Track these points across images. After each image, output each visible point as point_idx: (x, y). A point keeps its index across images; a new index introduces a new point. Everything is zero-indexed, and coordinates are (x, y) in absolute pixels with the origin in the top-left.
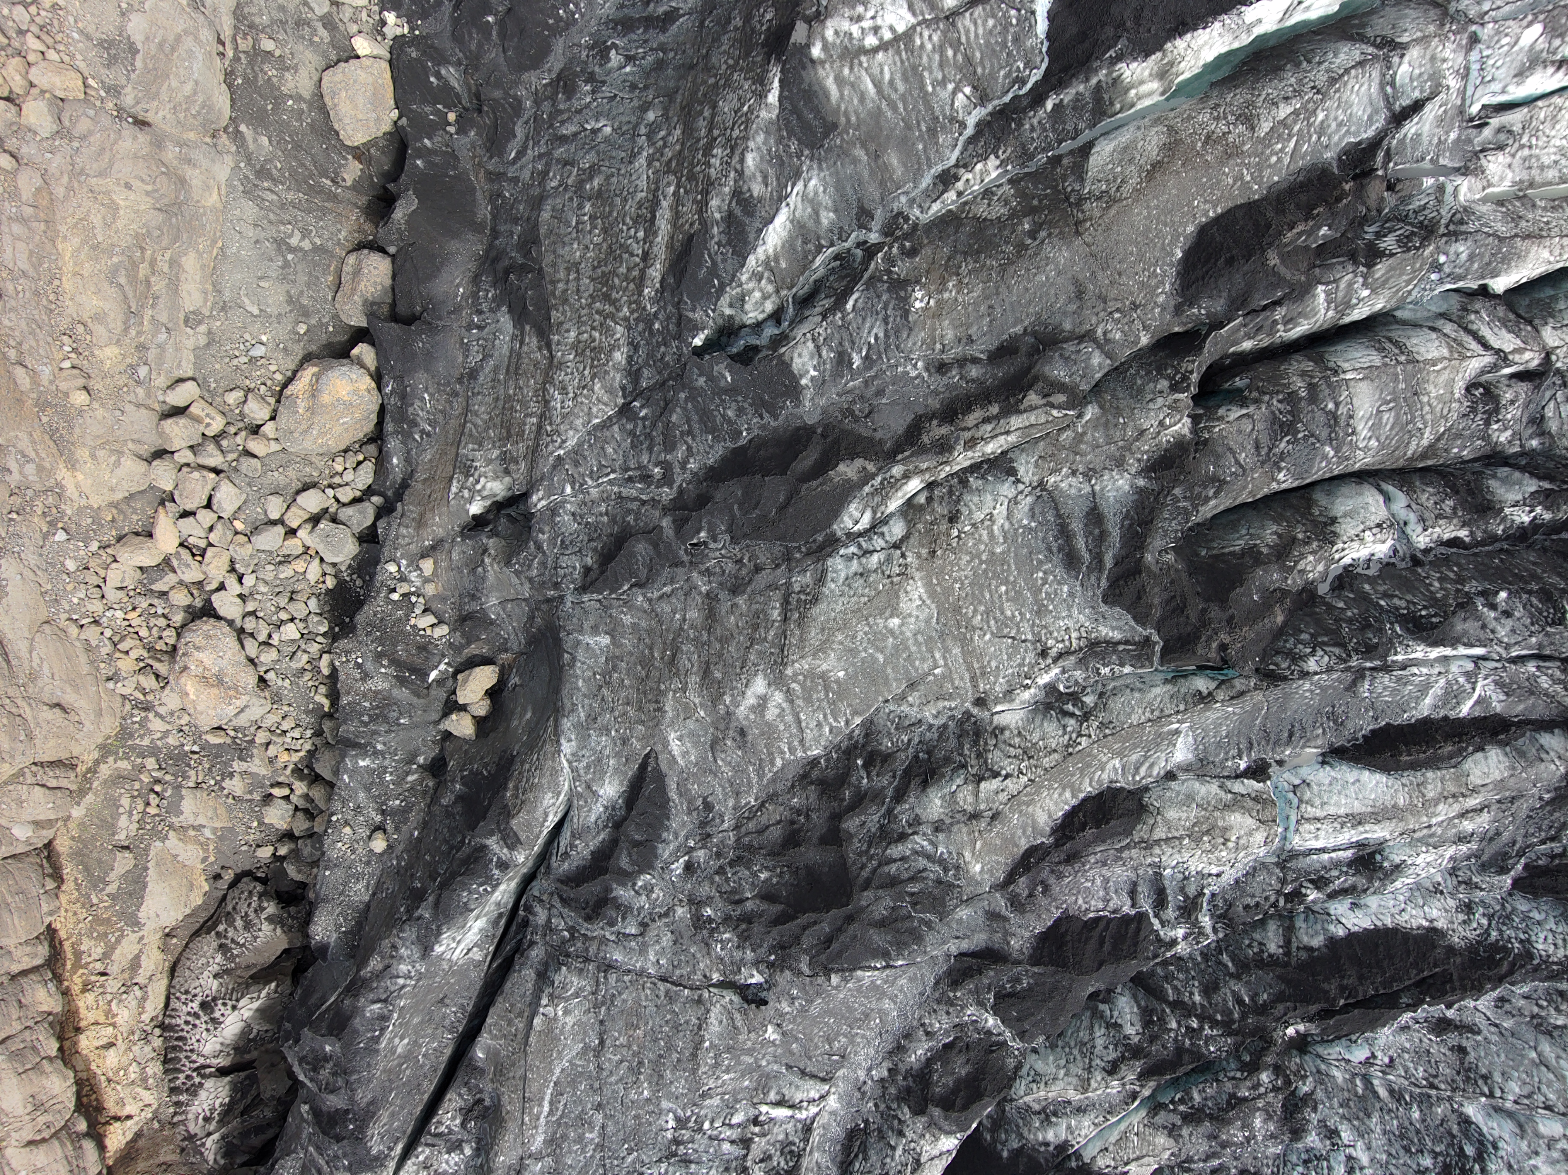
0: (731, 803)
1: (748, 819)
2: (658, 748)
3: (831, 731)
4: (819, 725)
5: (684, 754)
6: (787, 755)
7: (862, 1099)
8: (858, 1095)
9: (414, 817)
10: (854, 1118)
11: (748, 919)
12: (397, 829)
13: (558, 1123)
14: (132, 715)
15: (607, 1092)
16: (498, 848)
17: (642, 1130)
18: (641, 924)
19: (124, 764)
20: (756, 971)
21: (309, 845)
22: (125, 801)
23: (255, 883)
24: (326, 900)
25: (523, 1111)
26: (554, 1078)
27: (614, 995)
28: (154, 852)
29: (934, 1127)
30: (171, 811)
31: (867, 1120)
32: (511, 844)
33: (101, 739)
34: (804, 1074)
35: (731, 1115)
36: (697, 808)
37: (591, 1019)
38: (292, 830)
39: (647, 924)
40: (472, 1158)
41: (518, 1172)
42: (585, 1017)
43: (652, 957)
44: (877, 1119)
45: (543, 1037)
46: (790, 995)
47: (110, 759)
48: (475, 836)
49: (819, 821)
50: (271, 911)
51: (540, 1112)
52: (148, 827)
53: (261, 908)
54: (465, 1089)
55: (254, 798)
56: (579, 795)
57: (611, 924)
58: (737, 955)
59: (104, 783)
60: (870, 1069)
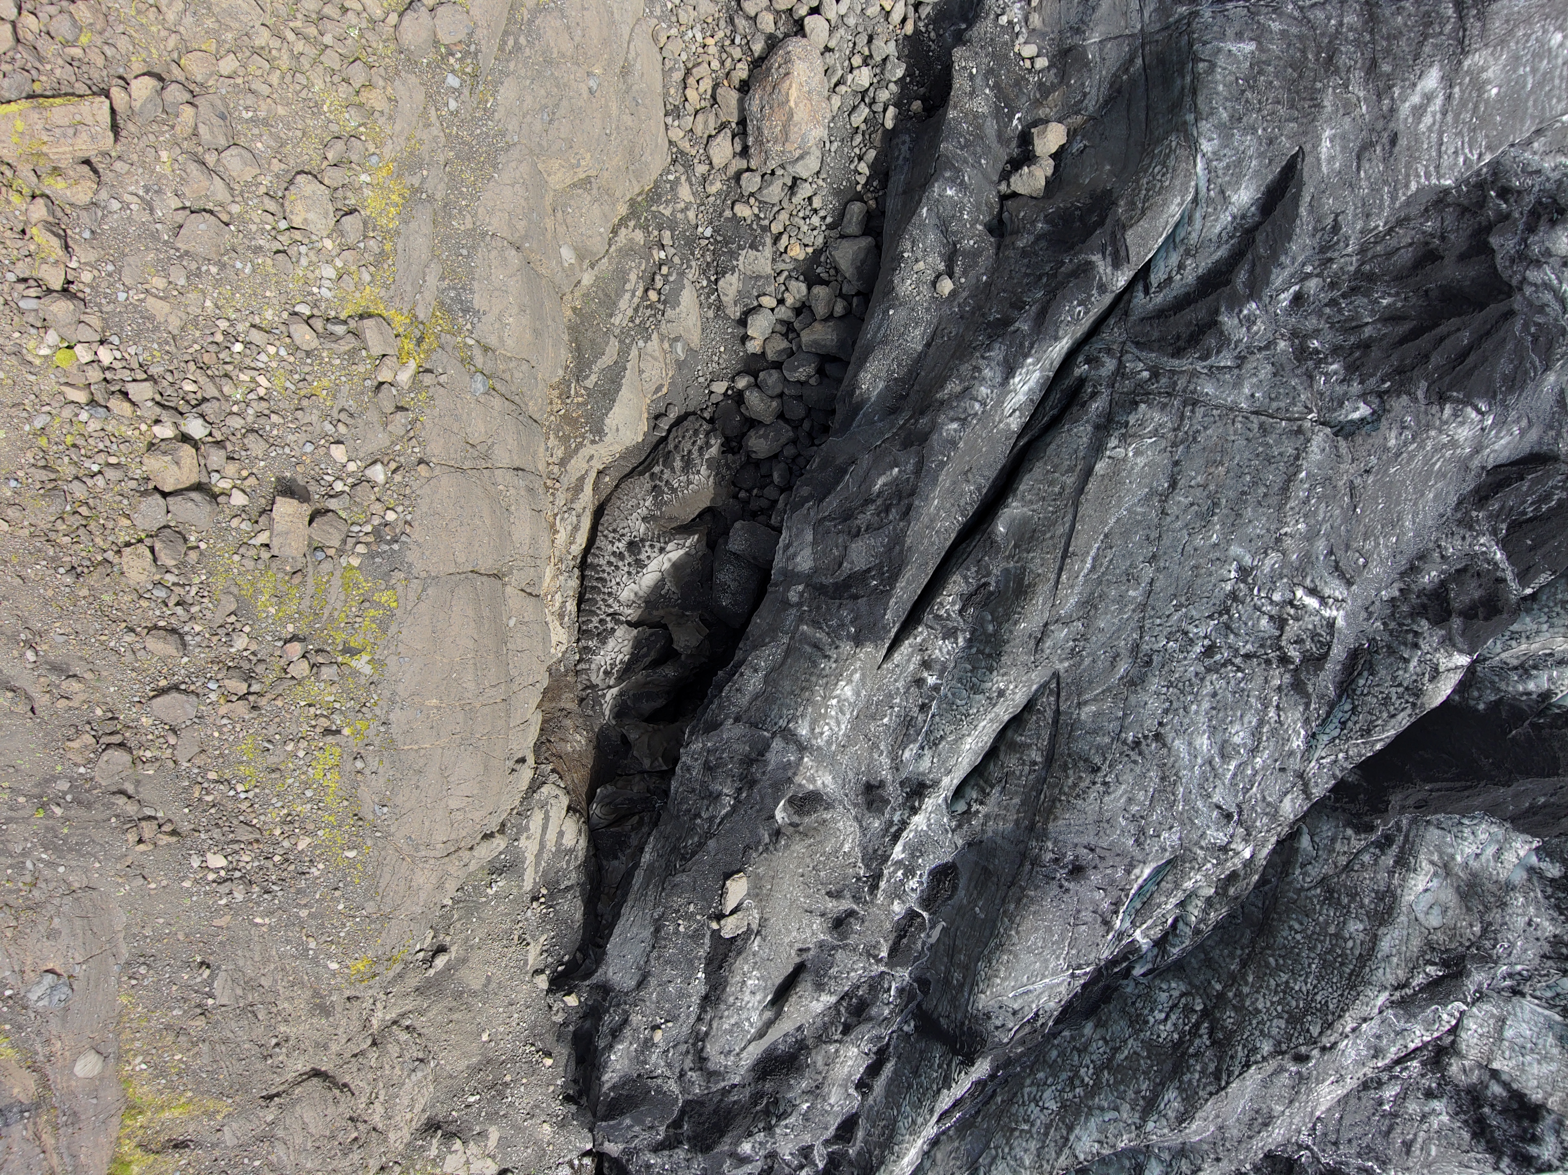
0: (1359, 226)
1: (1375, 243)
2: (1307, 148)
3: (1464, 163)
4: (1456, 153)
5: (1331, 159)
6: (1423, 180)
7: (1368, 619)
8: (1364, 615)
9: (984, 262)
10: (1357, 638)
11: (1366, 346)
12: (965, 273)
13: (1099, 581)
14: (669, 172)
15: (1166, 541)
16: (1102, 266)
17: (1199, 581)
18: (1237, 358)
19: (639, 236)
20: (1362, 405)
21: (775, 375)
22: (633, 277)
23: (701, 421)
24: (884, 342)
25: (1061, 570)
26: (1106, 530)
27: (1198, 431)
28: (634, 352)
29: (1449, 643)
30: (669, 300)
31: (1374, 639)
32: (1117, 263)
33: (637, 190)
34: (1337, 568)
35: (1272, 590)
36: (1324, 229)
37: (1165, 460)
38: (763, 353)
39: (1245, 357)
40: (963, 649)
41: (1039, 641)
42: (1158, 459)
43: (1247, 391)
44: (1387, 637)
45: (1106, 481)
46: (1402, 422)
47: (632, 224)
48: (1080, 252)
49: (1458, 240)
50: (714, 451)
51: (1081, 569)
52: (637, 321)
53: (708, 445)
54: (974, 569)
55: (735, 312)
56: (1210, 201)
57: (1204, 357)
58: (1339, 390)
59: (620, 250)
60: (1378, 591)
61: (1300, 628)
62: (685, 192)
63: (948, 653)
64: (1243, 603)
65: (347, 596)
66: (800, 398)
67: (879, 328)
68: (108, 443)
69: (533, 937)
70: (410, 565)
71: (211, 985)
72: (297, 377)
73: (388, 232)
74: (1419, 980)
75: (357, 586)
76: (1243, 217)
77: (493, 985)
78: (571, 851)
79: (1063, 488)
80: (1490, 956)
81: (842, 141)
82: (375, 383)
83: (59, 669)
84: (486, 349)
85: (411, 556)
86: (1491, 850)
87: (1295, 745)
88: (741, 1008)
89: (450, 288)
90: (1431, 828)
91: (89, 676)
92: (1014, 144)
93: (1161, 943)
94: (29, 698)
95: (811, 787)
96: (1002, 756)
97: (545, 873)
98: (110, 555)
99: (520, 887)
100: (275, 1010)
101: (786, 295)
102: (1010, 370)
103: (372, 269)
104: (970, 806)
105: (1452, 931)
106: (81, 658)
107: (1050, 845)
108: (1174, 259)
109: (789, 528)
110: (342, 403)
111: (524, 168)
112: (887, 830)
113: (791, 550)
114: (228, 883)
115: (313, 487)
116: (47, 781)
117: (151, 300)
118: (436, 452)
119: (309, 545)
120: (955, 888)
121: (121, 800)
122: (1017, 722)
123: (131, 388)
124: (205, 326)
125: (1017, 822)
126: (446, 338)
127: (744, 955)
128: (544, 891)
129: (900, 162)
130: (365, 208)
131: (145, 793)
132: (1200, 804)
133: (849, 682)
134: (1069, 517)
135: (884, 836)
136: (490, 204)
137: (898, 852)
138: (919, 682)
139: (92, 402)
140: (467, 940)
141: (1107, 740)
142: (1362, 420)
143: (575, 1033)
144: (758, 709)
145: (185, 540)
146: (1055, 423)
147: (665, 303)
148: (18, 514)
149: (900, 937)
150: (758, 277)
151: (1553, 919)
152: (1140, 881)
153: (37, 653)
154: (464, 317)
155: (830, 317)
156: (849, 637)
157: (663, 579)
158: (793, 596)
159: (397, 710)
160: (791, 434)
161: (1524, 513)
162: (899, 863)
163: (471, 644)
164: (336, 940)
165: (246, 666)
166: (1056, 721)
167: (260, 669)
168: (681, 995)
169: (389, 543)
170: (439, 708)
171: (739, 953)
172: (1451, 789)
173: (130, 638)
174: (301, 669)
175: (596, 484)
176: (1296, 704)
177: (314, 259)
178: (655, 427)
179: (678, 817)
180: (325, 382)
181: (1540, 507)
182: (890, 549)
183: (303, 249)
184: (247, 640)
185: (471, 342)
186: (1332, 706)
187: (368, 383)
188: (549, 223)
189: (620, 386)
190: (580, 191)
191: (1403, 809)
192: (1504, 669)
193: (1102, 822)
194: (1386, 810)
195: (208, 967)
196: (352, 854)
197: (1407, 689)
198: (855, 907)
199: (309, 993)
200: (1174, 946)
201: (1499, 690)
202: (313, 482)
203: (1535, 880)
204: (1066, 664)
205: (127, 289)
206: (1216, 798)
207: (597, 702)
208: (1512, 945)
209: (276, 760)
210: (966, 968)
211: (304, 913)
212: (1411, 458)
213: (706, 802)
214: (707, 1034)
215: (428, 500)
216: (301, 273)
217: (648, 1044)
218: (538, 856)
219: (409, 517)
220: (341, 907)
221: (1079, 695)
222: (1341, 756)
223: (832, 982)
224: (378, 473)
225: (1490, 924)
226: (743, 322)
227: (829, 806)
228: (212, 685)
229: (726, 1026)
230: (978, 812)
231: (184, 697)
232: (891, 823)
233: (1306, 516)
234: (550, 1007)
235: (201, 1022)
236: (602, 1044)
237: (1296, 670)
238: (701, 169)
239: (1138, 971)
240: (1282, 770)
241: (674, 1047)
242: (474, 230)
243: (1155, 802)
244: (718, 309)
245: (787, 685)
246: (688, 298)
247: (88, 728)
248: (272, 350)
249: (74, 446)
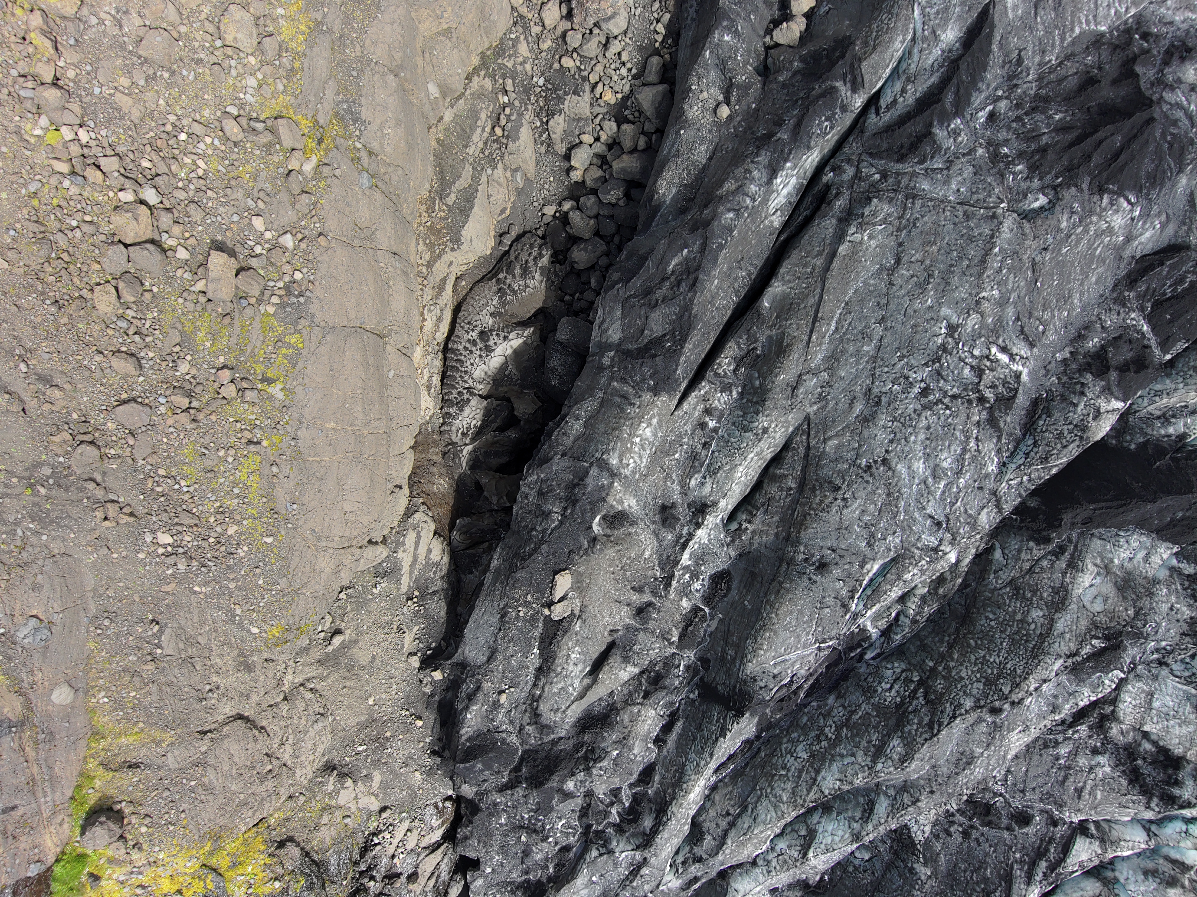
0: (1037, 60)
1: (1050, 73)
3: (1115, 13)
4: (1108, 6)
5: (1015, 7)
6: (1084, 26)
7: (1046, 376)
8: (1043, 372)
9: (754, 93)
10: (1038, 390)
11: (1043, 150)
12: (739, 102)
13: (841, 340)
14: (511, 32)
15: (893, 306)
16: (843, 90)
17: (917, 336)
18: (947, 161)
19: (488, 84)
20: (1041, 196)
21: (592, 199)
22: (483, 116)
23: (535, 237)
24: (677, 155)
25: (812, 332)
26: (847, 299)
27: (917, 219)
28: (484, 179)
29: (1108, 392)
30: (511, 136)
31: (1050, 390)
32: (855, 89)
33: (487, 45)
34: (1022, 332)
35: (973, 346)
36: (1011, 62)
37: (892, 242)
38: (583, 182)
39: (952, 161)
40: (737, 400)
41: (795, 388)
42: (886, 241)
43: (954, 187)
44: (1060, 389)
45: (847, 260)
46: (1072, 208)
47: (482, 73)
48: (827, 79)
49: (1111, 69)
50: (545, 261)
51: (827, 331)
52: (486, 153)
53: (541, 256)
54: (745, 337)
55: (561, 148)
56: (924, 39)
57: (922, 162)
58: (1024, 185)
59: (473, 94)
60: (1054, 354)
61: (994, 377)
62: (523, 49)
63: (725, 403)
64: (951, 354)
65: (265, 337)
66: (611, 217)
67: (673, 146)
68: (84, 205)
69: (408, 627)
70: (313, 316)
71: (159, 639)
72: (227, 162)
73: (297, 53)
74: (1086, 650)
75: (272, 329)
76: (950, 51)
77: (377, 662)
78: (437, 565)
79: (814, 269)
80: (1142, 633)
81: (644, 7)
82: (286, 172)
83: (45, 379)
84: (371, 153)
85: (314, 308)
86: (1141, 555)
87: (990, 470)
88: (566, 676)
89: (343, 101)
90: (1095, 539)
91: (67, 386)
92: (776, 7)
93: (886, 633)
94: (21, 401)
95: (620, 508)
96: (765, 487)
97: (417, 580)
98: (85, 293)
99: (398, 589)
100: (209, 663)
101: (601, 133)
102: (773, 172)
103: (285, 81)
104: (740, 525)
105: (1112, 614)
106: (62, 372)
107: (802, 548)
108: (898, 86)
109: (603, 307)
110: (261, 185)
111: (401, 11)
112: (678, 541)
113: (605, 325)
114: (174, 556)
115: (238, 249)
116: (34, 467)
117: (118, 95)
118: (332, 228)
119: (236, 295)
120: (729, 588)
121: (91, 486)
122: (776, 460)
123: (103, 162)
124: (159, 118)
125: (777, 535)
126: (340, 141)
127: (569, 634)
128: (417, 593)
129: (689, 21)
130: (280, 34)
131: (110, 482)
132: (916, 515)
133: (649, 425)
134: (818, 290)
135: (675, 546)
136: (375, 37)
137: (686, 559)
138: (702, 425)
139: (73, 173)
140: (357, 626)
141: (846, 466)
142: (1041, 208)
143: (440, 702)
144: (579, 447)
145: (142, 284)
146: (807, 222)
147: (508, 137)
148: (15, 256)
149: (687, 626)
150: (580, 119)
151: (1189, 605)
152: (871, 574)
153: (28, 366)
154: (354, 124)
155: (634, 150)
156: (649, 389)
157: (506, 363)
158: (606, 361)
159: (304, 429)
160: (604, 247)
161: (1164, 294)
162: (686, 568)
163: (360, 383)
164: (257, 609)
165: (188, 386)
166: (807, 455)
167: (198, 390)
168: (522, 666)
169: (297, 297)
170: (335, 430)
171: (565, 633)
172: (1110, 507)
173: (99, 358)
174: (230, 391)
175: (455, 287)
176: (991, 437)
177: (241, 71)
178: (500, 243)
179: (519, 532)
180: (249, 168)
181: (1176, 288)
182: (680, 316)
183: (233, 63)
184: (188, 366)
185: (359, 146)
186: (1018, 442)
187: (281, 170)
188: (419, 61)
189: (473, 204)
190: (443, 38)
191: (1073, 526)
192: (1150, 419)
193: (842, 529)
194: (1060, 525)
195: (157, 623)
196: (269, 540)
197: (1076, 426)
198: (653, 600)
199: (236, 652)
200: (897, 634)
201: (1146, 434)
202: (238, 245)
203: (1175, 576)
204: (815, 408)
205: (101, 86)
206: (929, 510)
207: (456, 455)
208: (1158, 625)
209: (211, 463)
210: (738, 646)
211: (232, 585)
212: (1079, 241)
213: (540, 519)
214: (540, 696)
215: (326, 265)
216: (231, 82)
217: (496, 705)
218: (412, 566)
219: (312, 278)
220: (261, 582)
221: (825, 433)
222: (1025, 478)
223: (636, 657)
224: (288, 241)
225: (1141, 609)
226: (567, 157)
227: (633, 523)
228: (162, 400)
229: (555, 690)
230: (747, 529)
231: (140, 407)
232: (681, 535)
233: (999, 283)
234: (421, 681)
235: (151, 667)
236: (460, 706)
237: (991, 407)
238: (536, 29)
239: (869, 655)
240: (980, 488)
241: (515, 707)
242: (362, 57)
243: (882, 513)
244: (549, 146)
245: (601, 427)
246: (525, 134)
247: (66, 427)
248: (208, 140)
249: (59, 206)
